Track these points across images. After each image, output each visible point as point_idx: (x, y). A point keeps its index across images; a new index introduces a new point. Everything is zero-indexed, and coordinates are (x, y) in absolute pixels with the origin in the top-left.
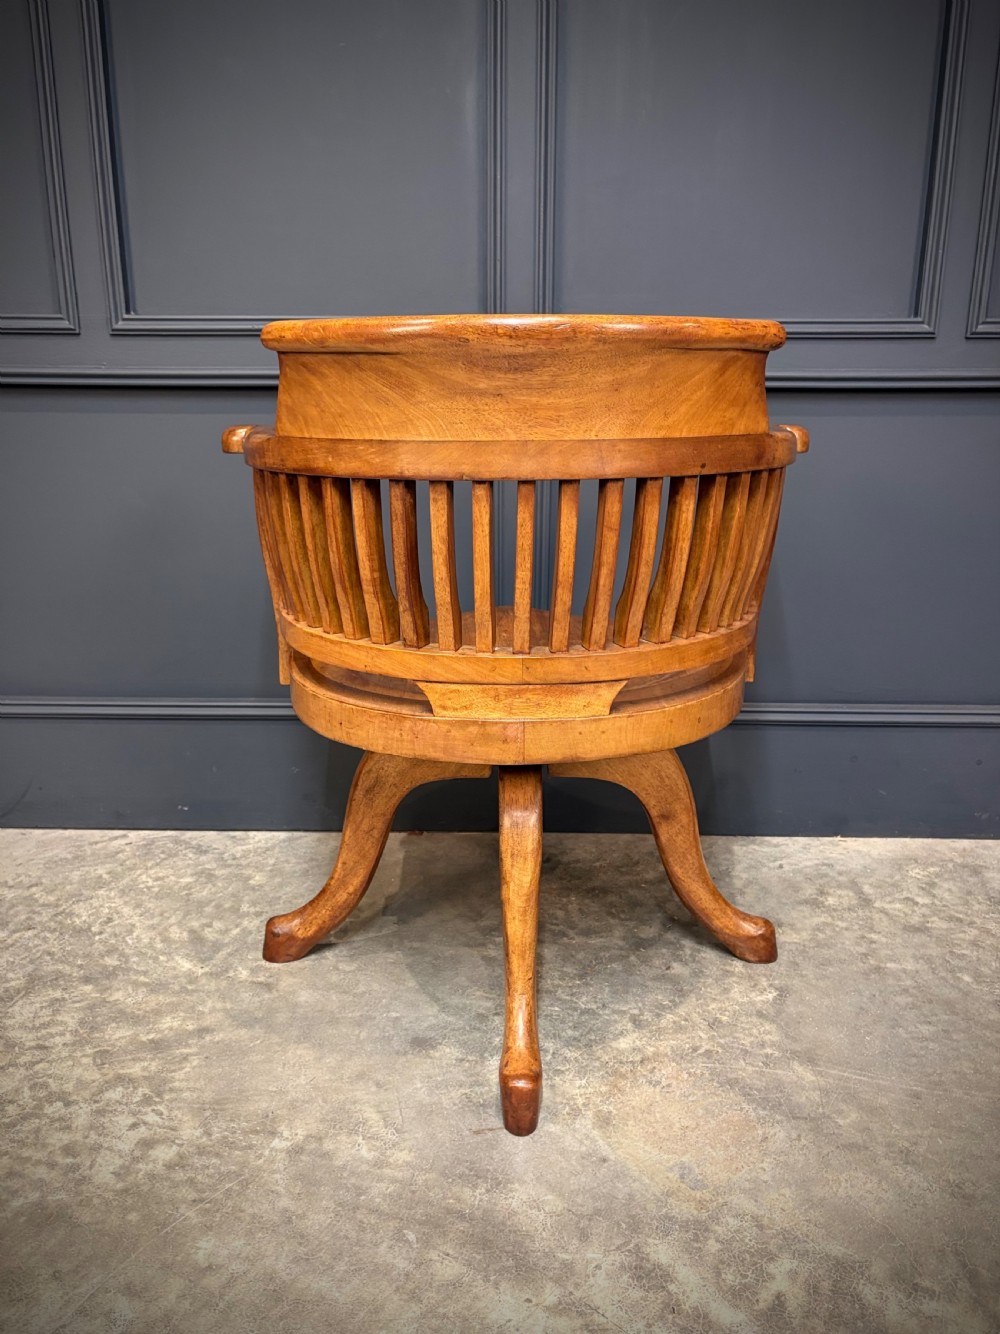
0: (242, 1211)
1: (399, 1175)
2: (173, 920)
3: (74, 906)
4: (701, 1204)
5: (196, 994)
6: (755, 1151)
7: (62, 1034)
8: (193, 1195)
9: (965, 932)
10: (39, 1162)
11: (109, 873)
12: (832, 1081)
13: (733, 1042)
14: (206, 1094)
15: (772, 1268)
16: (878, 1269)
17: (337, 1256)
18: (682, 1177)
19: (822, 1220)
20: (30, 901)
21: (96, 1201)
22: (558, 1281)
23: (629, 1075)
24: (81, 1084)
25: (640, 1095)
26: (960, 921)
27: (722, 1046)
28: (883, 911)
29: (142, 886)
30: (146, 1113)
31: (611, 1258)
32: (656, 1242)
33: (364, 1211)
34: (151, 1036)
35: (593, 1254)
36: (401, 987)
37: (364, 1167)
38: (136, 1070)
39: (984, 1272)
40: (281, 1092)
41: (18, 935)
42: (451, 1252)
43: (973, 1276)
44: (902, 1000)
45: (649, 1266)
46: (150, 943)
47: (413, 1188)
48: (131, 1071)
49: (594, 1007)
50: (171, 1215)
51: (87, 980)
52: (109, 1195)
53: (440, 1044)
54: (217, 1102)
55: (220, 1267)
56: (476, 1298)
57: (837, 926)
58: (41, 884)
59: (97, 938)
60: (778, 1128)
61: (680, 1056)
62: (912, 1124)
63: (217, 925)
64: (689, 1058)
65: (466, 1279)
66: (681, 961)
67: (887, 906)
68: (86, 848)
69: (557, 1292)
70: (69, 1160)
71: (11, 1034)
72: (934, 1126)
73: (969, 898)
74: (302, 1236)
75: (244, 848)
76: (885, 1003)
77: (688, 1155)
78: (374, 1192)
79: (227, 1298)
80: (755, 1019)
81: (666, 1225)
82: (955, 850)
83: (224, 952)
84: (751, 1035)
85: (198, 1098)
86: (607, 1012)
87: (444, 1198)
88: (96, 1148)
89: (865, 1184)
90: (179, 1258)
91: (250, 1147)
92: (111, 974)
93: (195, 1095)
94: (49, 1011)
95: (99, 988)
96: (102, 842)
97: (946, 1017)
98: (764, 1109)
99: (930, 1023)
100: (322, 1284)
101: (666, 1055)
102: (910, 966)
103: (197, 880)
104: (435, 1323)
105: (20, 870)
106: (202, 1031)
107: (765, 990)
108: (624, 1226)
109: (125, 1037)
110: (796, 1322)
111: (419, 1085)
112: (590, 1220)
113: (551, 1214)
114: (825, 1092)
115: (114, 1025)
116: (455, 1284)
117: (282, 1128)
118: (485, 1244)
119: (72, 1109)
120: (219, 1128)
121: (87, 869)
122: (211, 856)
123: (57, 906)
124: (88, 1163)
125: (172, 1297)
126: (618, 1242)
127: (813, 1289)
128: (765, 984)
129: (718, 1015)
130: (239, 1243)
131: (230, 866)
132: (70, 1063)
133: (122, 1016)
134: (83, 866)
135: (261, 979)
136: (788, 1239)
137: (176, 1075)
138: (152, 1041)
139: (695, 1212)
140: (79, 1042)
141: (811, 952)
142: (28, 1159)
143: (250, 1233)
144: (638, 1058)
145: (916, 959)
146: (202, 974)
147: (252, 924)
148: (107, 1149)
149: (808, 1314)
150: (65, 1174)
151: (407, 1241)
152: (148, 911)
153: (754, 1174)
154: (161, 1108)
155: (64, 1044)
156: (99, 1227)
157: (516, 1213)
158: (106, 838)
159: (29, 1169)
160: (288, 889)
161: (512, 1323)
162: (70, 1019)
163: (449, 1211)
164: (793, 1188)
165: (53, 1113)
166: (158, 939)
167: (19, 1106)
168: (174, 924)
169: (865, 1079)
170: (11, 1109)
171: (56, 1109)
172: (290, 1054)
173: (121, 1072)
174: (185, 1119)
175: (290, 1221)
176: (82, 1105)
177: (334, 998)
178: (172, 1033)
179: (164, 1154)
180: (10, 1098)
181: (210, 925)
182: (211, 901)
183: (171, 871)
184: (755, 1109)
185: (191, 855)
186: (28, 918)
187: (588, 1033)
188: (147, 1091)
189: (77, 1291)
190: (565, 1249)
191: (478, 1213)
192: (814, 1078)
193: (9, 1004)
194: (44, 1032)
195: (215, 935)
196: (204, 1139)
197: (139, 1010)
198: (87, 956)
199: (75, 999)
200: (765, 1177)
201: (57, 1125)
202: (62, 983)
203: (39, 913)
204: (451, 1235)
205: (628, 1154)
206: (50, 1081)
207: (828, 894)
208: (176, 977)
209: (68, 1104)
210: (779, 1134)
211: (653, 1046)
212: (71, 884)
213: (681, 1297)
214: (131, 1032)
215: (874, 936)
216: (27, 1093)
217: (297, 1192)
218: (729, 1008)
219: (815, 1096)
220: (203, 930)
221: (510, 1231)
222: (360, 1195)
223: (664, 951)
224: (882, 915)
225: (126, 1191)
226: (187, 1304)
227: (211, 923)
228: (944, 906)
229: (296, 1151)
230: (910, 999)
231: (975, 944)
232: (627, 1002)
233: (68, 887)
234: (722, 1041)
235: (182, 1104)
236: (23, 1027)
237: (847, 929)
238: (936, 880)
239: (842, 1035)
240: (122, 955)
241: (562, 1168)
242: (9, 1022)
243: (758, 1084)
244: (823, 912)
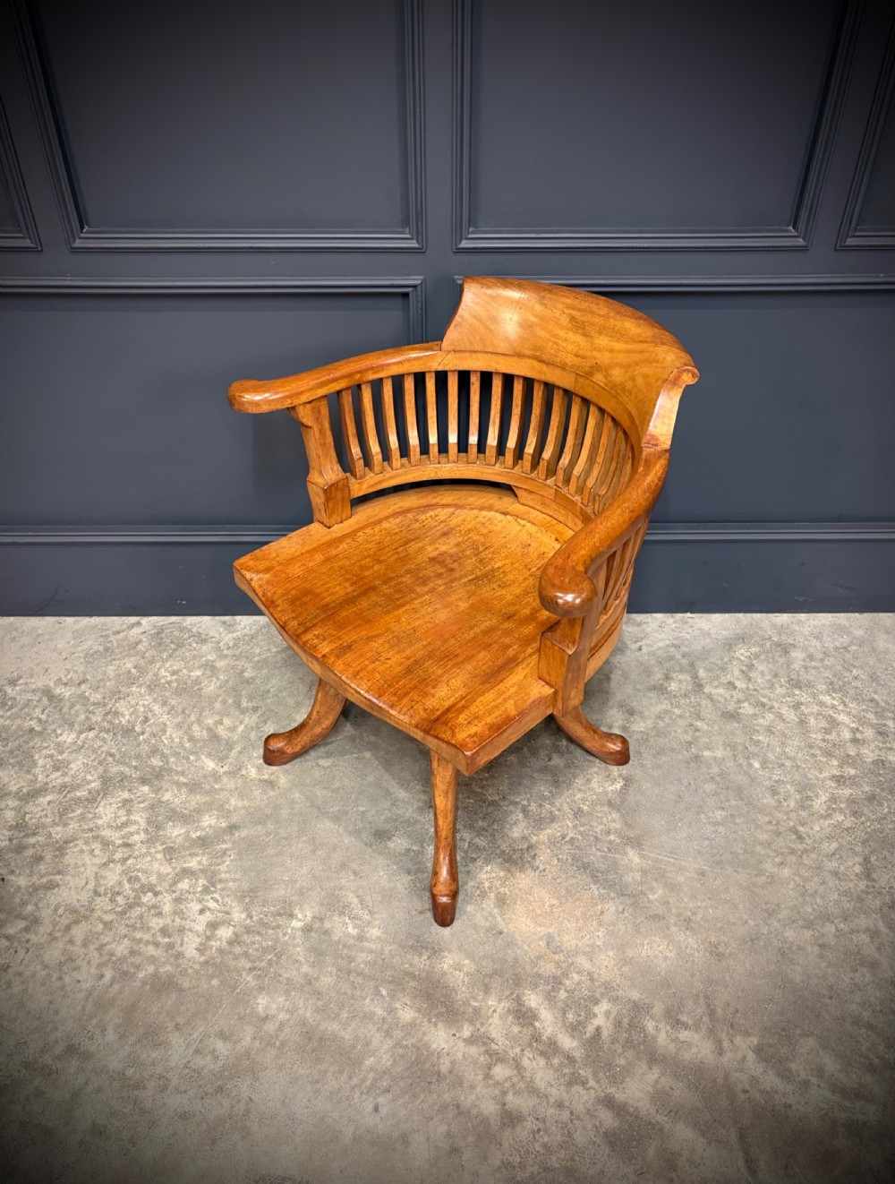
0: (280, 976)
1: (373, 947)
2: (193, 718)
3: (117, 705)
4: (558, 963)
5: (221, 793)
6: (595, 923)
7: (138, 833)
8: (248, 965)
9: (764, 717)
10: (148, 943)
11: (135, 668)
12: (650, 862)
13: (589, 830)
14: (243, 884)
15: (596, 1010)
16: (658, 1008)
17: (342, 1007)
18: (548, 944)
19: (630, 974)
20: (83, 699)
21: (190, 971)
22: (471, 1022)
23: (519, 861)
24: (161, 877)
25: (524, 880)
26: (763, 705)
27: (581, 833)
28: (710, 697)
29: (163, 681)
30: (207, 901)
31: (503, 1004)
32: (530, 992)
33: (355, 975)
34: (198, 834)
35: (492, 1002)
36: (365, 782)
37: (351, 941)
38: (193, 864)
39: (719, 1010)
40: (293, 881)
41: (84, 735)
42: (408, 1003)
43: (712, 1013)
44: (709, 787)
45: (524, 1009)
46: (180, 743)
47: (383, 957)
48: (191, 865)
49: (497, 798)
50: (238, 980)
51: (144, 781)
52: (197, 966)
53: (394, 835)
54: (251, 891)
55: (273, 1017)
56: (424, 1034)
57: (674, 713)
58: (87, 680)
59: (141, 738)
60: (611, 903)
61: (553, 843)
62: (696, 897)
63: (227, 721)
64: (559, 845)
65: (418, 1021)
66: (559, 752)
67: (714, 691)
68: (111, 638)
69: (471, 1029)
70: (167, 940)
71: (103, 833)
72: (709, 899)
73: (774, 680)
74: (319, 993)
75: (234, 635)
76: (696, 790)
77: (553, 928)
78: (359, 960)
79: (280, 1038)
80: (606, 809)
81: (536, 981)
82: (774, 625)
83: (236, 750)
84: (602, 823)
85: (239, 886)
86: (506, 803)
87: (403, 963)
88: (181, 930)
89: (659, 946)
90: (248, 1012)
91: (278, 927)
92: (158, 775)
93: (237, 885)
94: (122, 812)
95: (155, 788)
96: (123, 631)
97: (735, 803)
98: (604, 888)
99: (723, 808)
100: (334, 1027)
101: (544, 843)
102: (719, 753)
103: (204, 674)
104: (401, 1051)
105: (68, 666)
106: (233, 828)
107: (615, 780)
108: (511, 982)
109: (180, 835)
110: (606, 1047)
111: (382, 873)
112: (491, 978)
113: (468, 974)
114: (644, 872)
115: (171, 823)
116: (413, 1025)
117: (297, 911)
118: (428, 996)
119: (159, 898)
120: (256, 911)
121: (117, 662)
122: (210, 645)
123: (105, 705)
124: (179, 942)
125: (248, 1039)
126: (507, 993)
127: (618, 1024)
128: (616, 774)
129: (581, 806)
130: (282, 999)
131: (226, 656)
132: (149, 858)
133: (176, 816)
134: (114, 660)
135: (266, 777)
136: (607, 986)
137: (223, 868)
138: (199, 838)
139: (554, 971)
140: (151, 841)
141: (652, 741)
142: (140, 940)
143: (287, 992)
144: (525, 846)
145: (725, 745)
146: (225, 773)
147: (252, 720)
148: (190, 930)
149: (614, 1041)
150: (167, 951)
151: (382, 995)
152: (173, 708)
153: (592, 940)
154: (216, 896)
155: (142, 842)
156: (195, 991)
157: (446, 974)
158: (125, 627)
159: (143, 948)
160: (274, 682)
161: (445, 1051)
162: (140, 818)
163: (406, 973)
164: (615, 950)
165: (148, 901)
166: (186, 737)
167: (125, 896)
168: (194, 722)
169: (672, 860)
170: (119, 899)
171: (147, 898)
172: (293, 847)
173: (185, 866)
174: (234, 904)
175: (310, 984)
176: (165, 894)
177: (319, 794)
178: (212, 831)
179: (225, 933)
180: (117, 890)
181: (221, 724)
182: (218, 696)
183: (182, 664)
184: (598, 889)
185: (194, 645)
186: (87, 718)
187: (493, 823)
188: (205, 882)
189: (192, 1037)
190: (476, 1001)
191: (423, 975)
192: (639, 861)
193: (95, 805)
194: (125, 831)
195: (226, 733)
196: (248, 921)
197: (185, 809)
198: (138, 757)
199: (139, 799)
200: (599, 943)
201: (153, 912)
202: (126, 784)
203: (94, 713)
204: (408, 990)
205: (516, 927)
206: (140, 874)
207: (672, 678)
208: (205, 777)
209: (156, 894)
210: (611, 908)
211: (535, 835)
212: (110, 680)
213: (542, 1031)
214: (184, 830)
215: (699, 724)
216: (127, 886)
217: (312, 960)
218: (589, 798)
219: (638, 876)
220: (217, 728)
221: (443, 987)
222: (350, 962)
223: (548, 741)
224: (709, 701)
225: (206, 962)
226: (257, 1043)
227: (222, 720)
228: (755, 690)
229: (307, 929)
230: (714, 786)
231: (769, 730)
232: (519, 794)
233: (108, 684)
234: (582, 829)
235: (229, 893)
236: (110, 826)
237: (680, 716)
238: (754, 662)
239: (663, 822)
240: (163, 755)
241: (474, 940)
242: (100, 822)
243: (603, 867)
244: (665, 698)
